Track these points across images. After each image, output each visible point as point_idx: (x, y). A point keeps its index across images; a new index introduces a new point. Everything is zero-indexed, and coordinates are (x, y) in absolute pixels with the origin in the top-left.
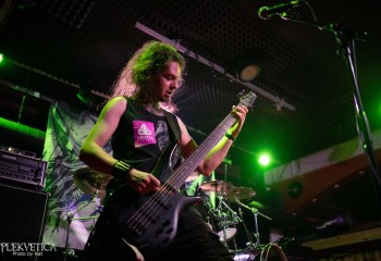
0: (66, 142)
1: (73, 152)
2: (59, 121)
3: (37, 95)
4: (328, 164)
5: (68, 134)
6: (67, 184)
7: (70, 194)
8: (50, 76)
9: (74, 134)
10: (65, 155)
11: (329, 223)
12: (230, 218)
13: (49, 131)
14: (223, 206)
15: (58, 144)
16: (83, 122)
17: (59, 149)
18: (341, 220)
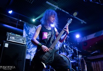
0: (28, 33)
1: (30, 35)
2: (26, 27)
3: (21, 21)
4: (94, 37)
5: (29, 31)
6: (29, 43)
7: (30, 46)
8: (23, 16)
9: (30, 31)
10: (28, 36)
11: (94, 52)
13: (24, 30)
15: (27, 33)
16: (32, 27)
17: (27, 34)
18: (97, 52)
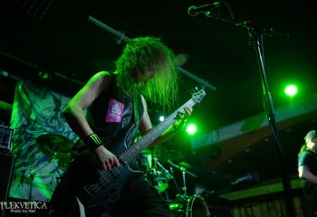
0: (30, 113)
1: (35, 121)
2: (24, 96)
3: (5, 74)
4: (241, 133)
5: (31, 106)
6: (31, 148)
7: (33, 156)
8: (17, 59)
9: (36, 107)
10: (29, 124)
11: (241, 179)
12: (163, 175)
13: (15, 104)
14: (158, 165)
15: (23, 115)
16: (44, 97)
17: (24, 119)
18: (250, 177)
